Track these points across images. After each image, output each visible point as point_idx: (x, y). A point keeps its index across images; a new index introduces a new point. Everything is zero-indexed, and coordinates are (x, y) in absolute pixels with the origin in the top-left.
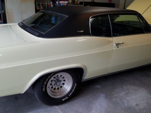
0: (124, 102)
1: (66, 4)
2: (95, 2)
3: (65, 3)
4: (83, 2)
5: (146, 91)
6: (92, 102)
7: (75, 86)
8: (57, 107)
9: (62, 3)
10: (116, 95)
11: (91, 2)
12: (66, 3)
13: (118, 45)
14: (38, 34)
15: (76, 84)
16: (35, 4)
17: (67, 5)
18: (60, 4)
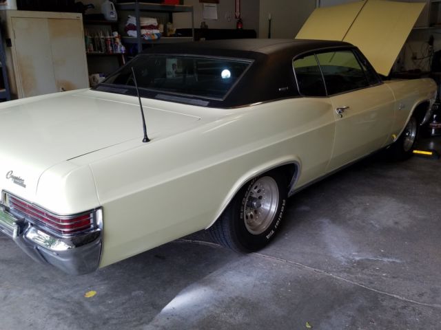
0: (371, 223)
1: (156, 37)
2: (209, 28)
3: (153, 34)
4: (191, 30)
5: (394, 200)
6: (317, 234)
7: (284, 204)
8: (259, 255)
9: (147, 34)
10: (348, 216)
11: (199, 28)
12: (157, 34)
13: (342, 110)
14: (208, 102)
15: (284, 201)
16: (86, 41)
17: (159, 38)
18: (142, 36)
